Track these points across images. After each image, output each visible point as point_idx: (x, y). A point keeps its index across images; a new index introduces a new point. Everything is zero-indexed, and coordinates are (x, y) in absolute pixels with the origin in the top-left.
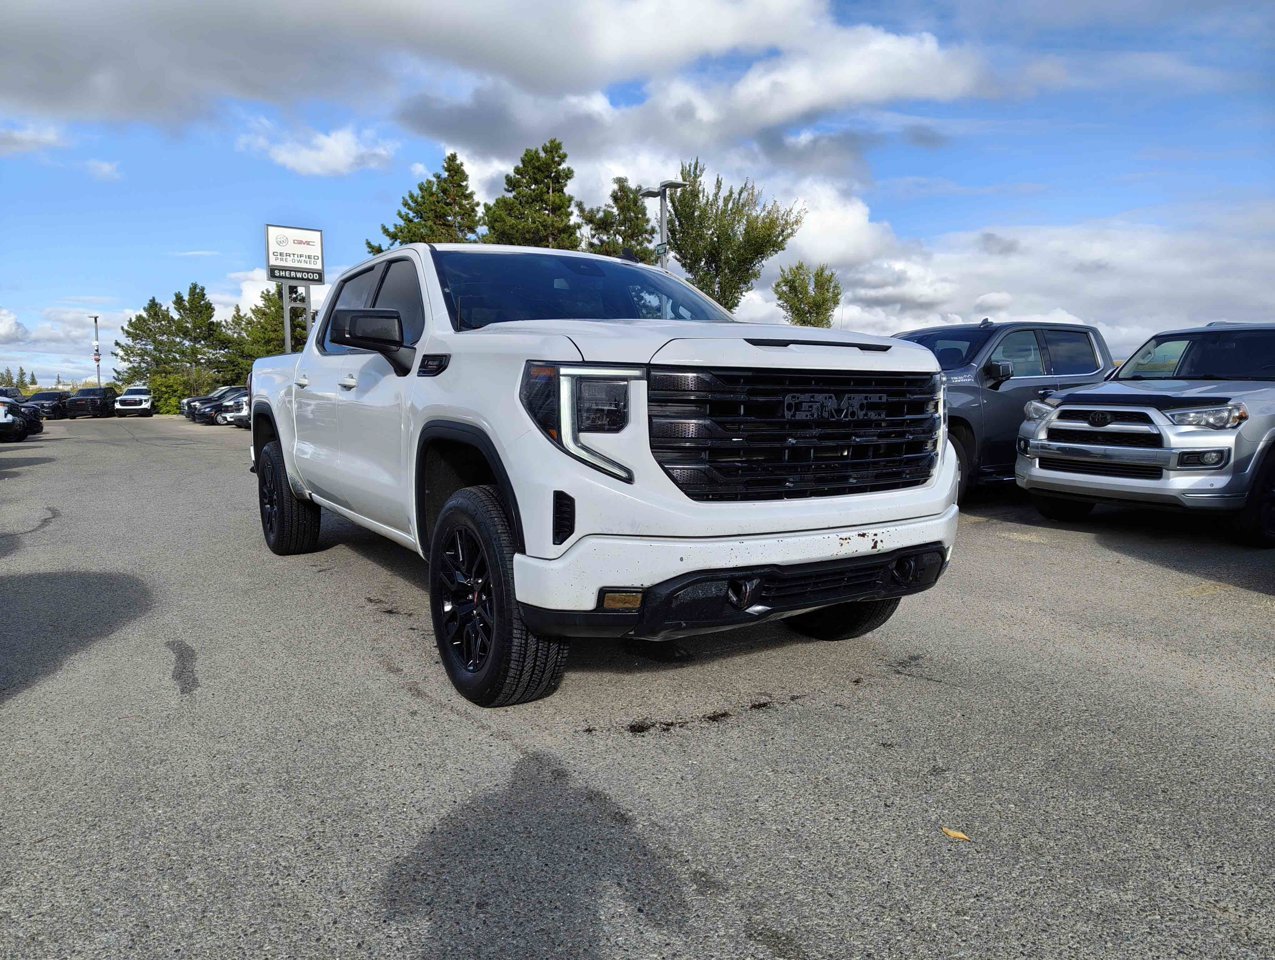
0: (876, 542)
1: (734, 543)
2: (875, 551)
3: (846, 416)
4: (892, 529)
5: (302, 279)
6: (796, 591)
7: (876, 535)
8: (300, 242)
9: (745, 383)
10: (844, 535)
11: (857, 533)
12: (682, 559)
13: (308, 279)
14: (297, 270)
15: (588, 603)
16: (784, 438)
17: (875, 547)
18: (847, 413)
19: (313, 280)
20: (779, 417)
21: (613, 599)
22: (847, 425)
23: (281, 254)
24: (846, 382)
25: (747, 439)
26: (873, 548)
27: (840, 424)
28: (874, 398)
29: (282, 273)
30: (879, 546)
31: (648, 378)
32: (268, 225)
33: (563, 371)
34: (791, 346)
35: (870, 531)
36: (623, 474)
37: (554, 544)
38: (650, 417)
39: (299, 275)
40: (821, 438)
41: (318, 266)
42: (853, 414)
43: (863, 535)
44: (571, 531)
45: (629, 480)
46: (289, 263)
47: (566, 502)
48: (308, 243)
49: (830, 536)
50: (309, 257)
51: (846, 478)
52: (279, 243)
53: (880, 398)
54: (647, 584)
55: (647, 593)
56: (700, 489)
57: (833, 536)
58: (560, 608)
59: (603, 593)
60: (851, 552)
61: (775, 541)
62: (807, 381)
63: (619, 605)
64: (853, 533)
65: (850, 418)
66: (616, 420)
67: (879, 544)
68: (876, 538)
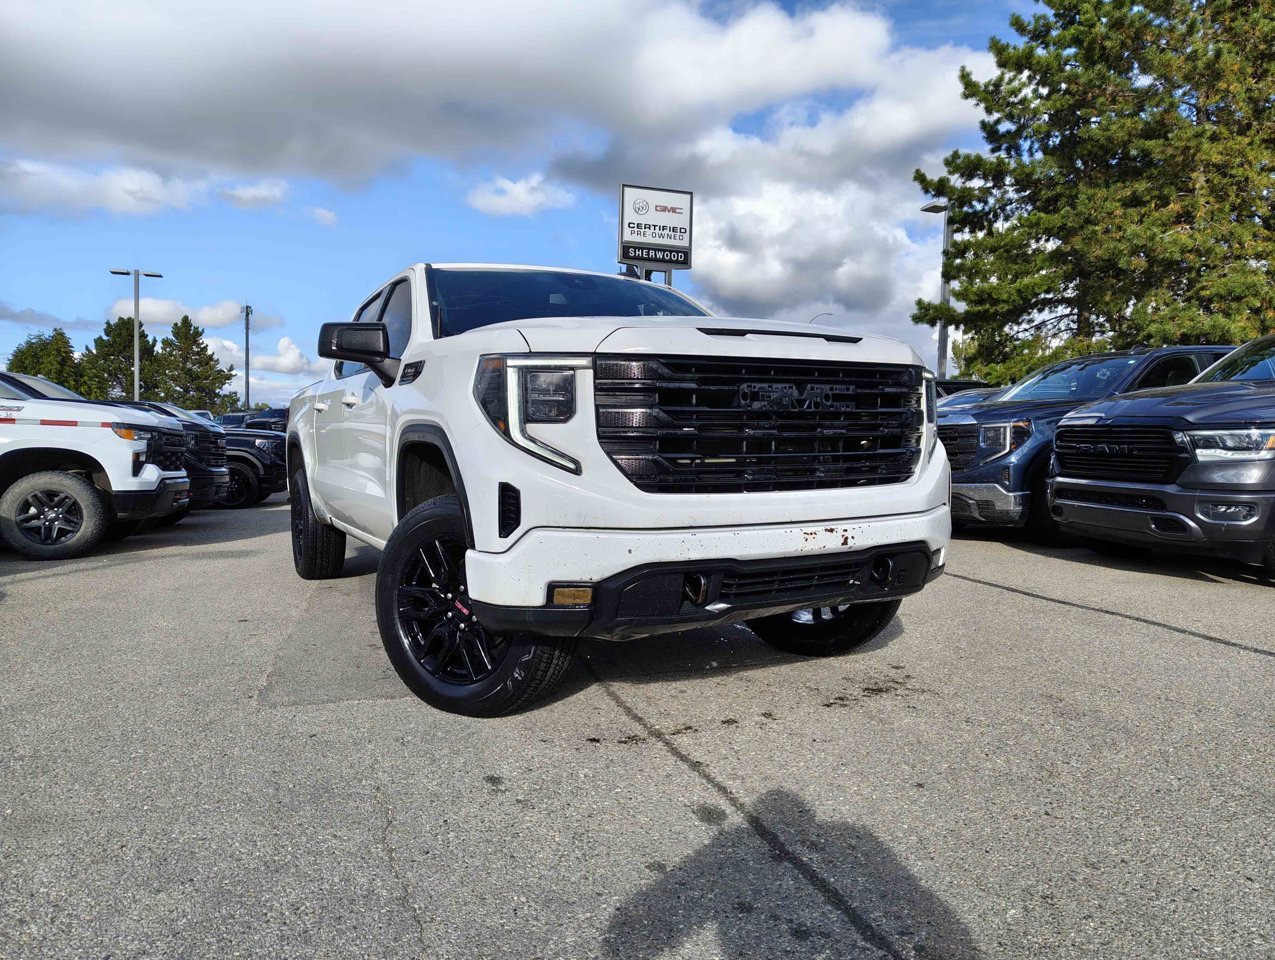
0: (847, 538)
1: (686, 535)
2: (845, 548)
3: (809, 407)
4: (864, 524)
5: (663, 261)
6: (760, 588)
7: (845, 530)
8: (664, 209)
9: (697, 371)
10: (809, 530)
11: (823, 528)
12: (630, 551)
13: (670, 261)
14: (658, 248)
15: (537, 599)
16: (741, 428)
17: (845, 542)
18: (810, 404)
19: (677, 262)
20: (734, 407)
21: (563, 595)
22: (813, 415)
23: (639, 226)
24: (810, 372)
25: (699, 428)
26: (843, 544)
27: (802, 415)
28: (840, 389)
29: (639, 253)
30: (850, 542)
31: (595, 367)
32: (624, 186)
33: (510, 362)
34: (748, 336)
35: (839, 526)
36: (572, 466)
37: (500, 537)
38: (597, 407)
39: (660, 255)
40: (781, 428)
41: (685, 243)
42: (817, 405)
43: (831, 530)
44: (518, 523)
45: (577, 471)
46: (648, 238)
47: (511, 493)
48: (673, 210)
49: (793, 530)
50: (674, 229)
51: (813, 471)
52: (637, 211)
53: (848, 390)
54: (597, 578)
55: (598, 588)
56: (651, 480)
57: (796, 530)
58: (508, 604)
59: (552, 588)
60: (817, 548)
61: (731, 534)
62: (766, 371)
63: (570, 601)
64: (820, 528)
65: (813, 409)
66: (564, 411)
67: (850, 541)
68: (846, 534)
